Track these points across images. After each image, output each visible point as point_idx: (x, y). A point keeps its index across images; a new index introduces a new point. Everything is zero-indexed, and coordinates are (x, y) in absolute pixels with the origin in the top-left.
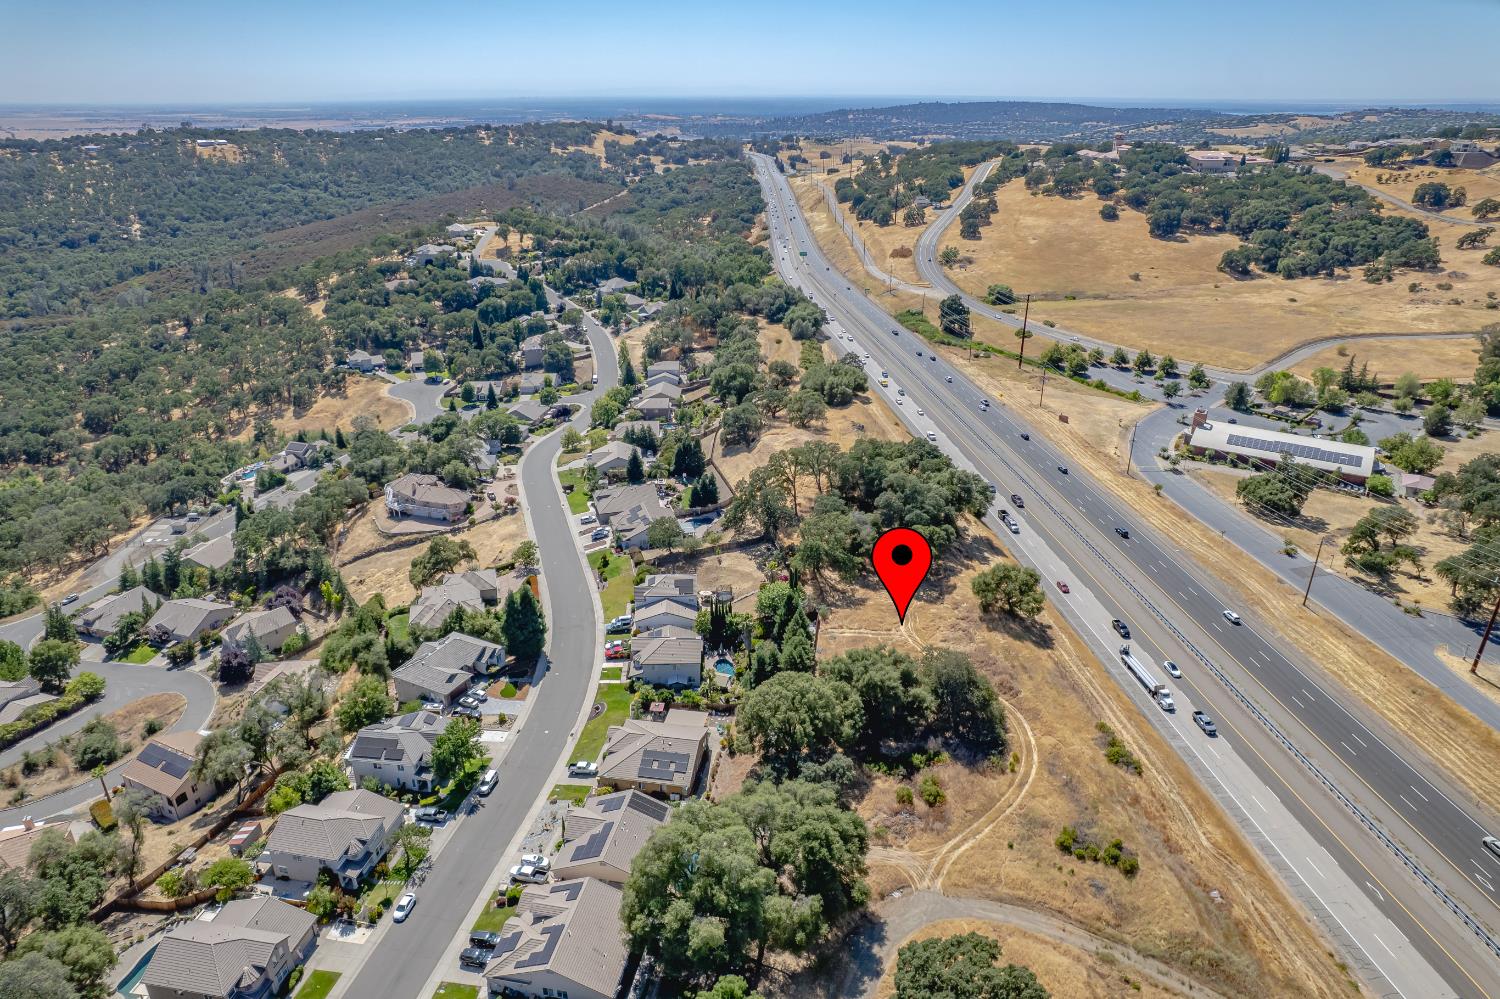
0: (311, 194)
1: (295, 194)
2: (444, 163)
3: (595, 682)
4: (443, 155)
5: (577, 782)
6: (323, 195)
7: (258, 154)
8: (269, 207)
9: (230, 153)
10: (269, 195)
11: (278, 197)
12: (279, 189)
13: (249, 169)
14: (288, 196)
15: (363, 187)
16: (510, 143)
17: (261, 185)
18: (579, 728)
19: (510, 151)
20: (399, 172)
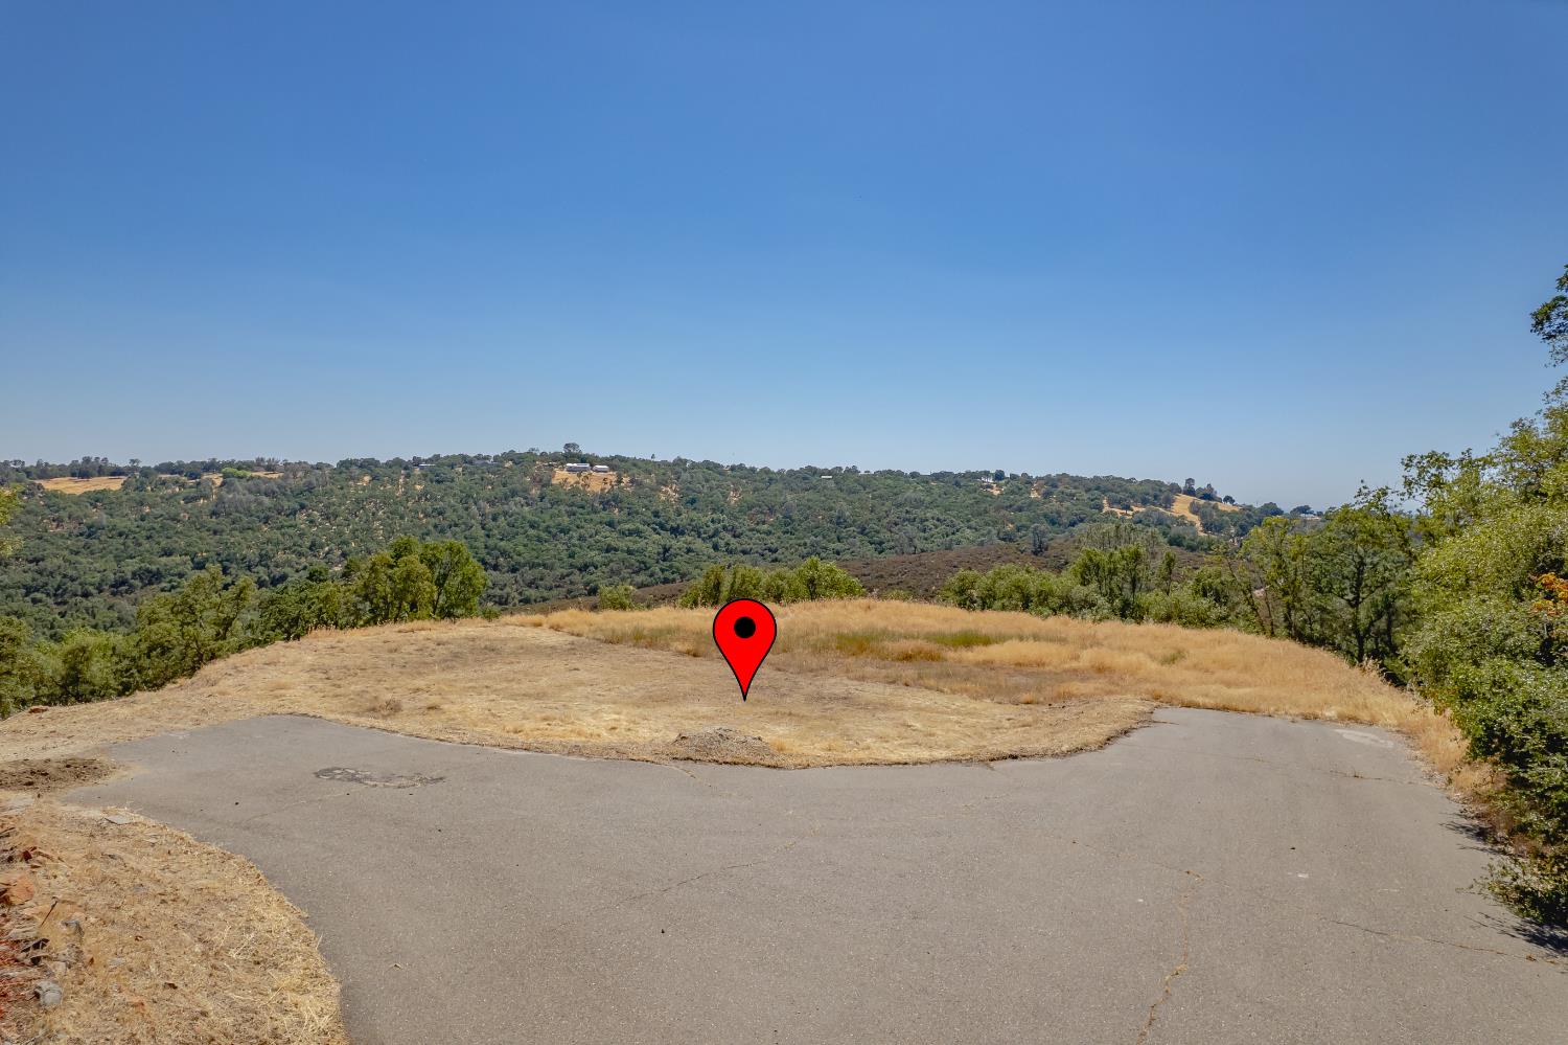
0: (678, 544)
1: (653, 542)
2: (920, 513)
4: (922, 502)
6: (698, 544)
7: (640, 484)
8: (598, 558)
9: (598, 482)
10: (612, 538)
11: (624, 543)
12: (631, 533)
13: (608, 501)
14: (642, 543)
15: (772, 541)
16: (1034, 495)
17: (610, 524)
19: (1032, 503)
20: (840, 522)
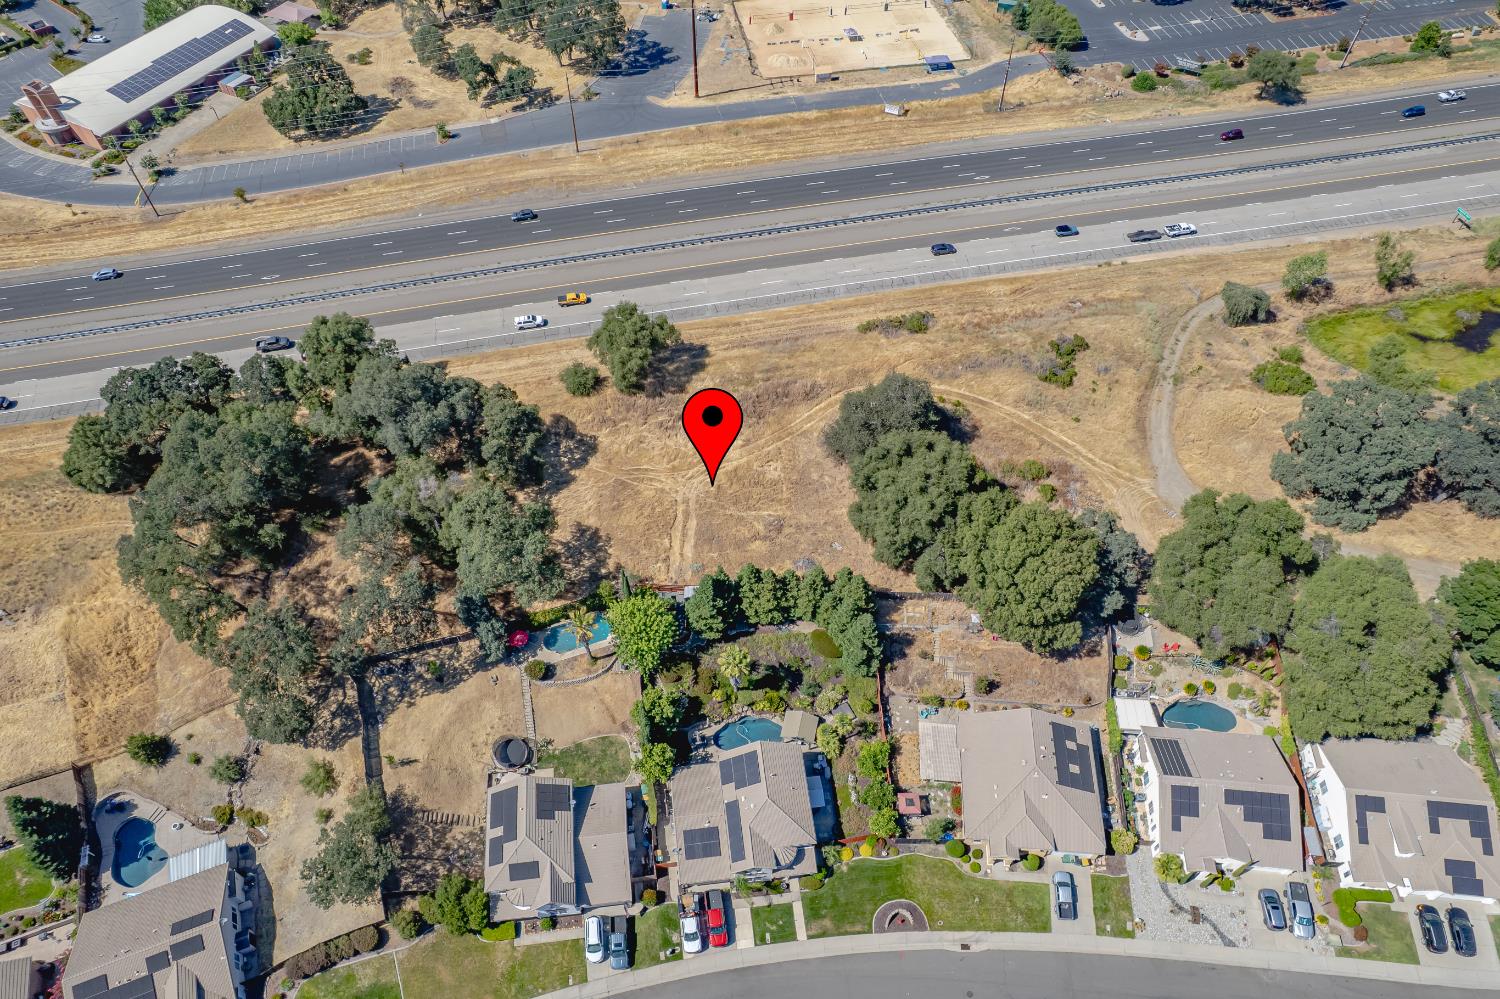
3: (805, 947)
5: (1086, 904)
18: (947, 941)
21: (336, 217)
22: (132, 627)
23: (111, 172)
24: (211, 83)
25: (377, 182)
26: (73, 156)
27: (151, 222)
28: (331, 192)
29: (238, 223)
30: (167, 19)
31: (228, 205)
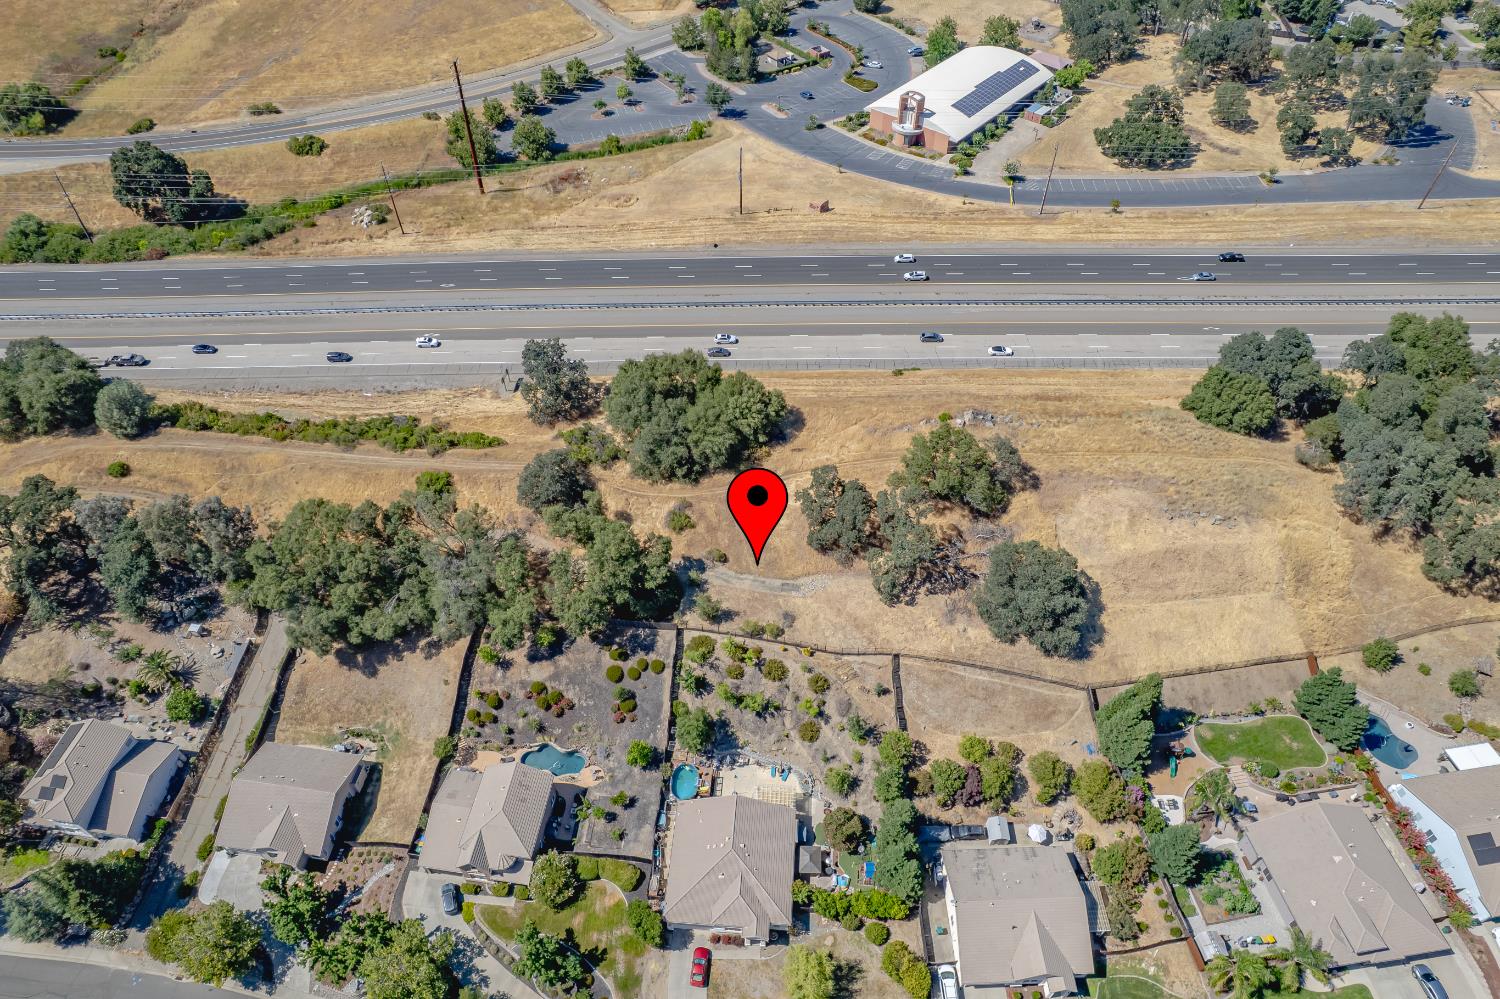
21: (1213, 236)
22: (1334, 547)
23: (967, 173)
24: (1016, 110)
25: (1236, 212)
26: (922, 156)
27: (1037, 218)
28: (1193, 215)
29: (1120, 229)
30: (948, 55)
31: (1101, 213)
